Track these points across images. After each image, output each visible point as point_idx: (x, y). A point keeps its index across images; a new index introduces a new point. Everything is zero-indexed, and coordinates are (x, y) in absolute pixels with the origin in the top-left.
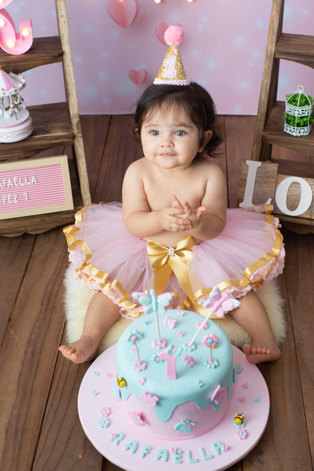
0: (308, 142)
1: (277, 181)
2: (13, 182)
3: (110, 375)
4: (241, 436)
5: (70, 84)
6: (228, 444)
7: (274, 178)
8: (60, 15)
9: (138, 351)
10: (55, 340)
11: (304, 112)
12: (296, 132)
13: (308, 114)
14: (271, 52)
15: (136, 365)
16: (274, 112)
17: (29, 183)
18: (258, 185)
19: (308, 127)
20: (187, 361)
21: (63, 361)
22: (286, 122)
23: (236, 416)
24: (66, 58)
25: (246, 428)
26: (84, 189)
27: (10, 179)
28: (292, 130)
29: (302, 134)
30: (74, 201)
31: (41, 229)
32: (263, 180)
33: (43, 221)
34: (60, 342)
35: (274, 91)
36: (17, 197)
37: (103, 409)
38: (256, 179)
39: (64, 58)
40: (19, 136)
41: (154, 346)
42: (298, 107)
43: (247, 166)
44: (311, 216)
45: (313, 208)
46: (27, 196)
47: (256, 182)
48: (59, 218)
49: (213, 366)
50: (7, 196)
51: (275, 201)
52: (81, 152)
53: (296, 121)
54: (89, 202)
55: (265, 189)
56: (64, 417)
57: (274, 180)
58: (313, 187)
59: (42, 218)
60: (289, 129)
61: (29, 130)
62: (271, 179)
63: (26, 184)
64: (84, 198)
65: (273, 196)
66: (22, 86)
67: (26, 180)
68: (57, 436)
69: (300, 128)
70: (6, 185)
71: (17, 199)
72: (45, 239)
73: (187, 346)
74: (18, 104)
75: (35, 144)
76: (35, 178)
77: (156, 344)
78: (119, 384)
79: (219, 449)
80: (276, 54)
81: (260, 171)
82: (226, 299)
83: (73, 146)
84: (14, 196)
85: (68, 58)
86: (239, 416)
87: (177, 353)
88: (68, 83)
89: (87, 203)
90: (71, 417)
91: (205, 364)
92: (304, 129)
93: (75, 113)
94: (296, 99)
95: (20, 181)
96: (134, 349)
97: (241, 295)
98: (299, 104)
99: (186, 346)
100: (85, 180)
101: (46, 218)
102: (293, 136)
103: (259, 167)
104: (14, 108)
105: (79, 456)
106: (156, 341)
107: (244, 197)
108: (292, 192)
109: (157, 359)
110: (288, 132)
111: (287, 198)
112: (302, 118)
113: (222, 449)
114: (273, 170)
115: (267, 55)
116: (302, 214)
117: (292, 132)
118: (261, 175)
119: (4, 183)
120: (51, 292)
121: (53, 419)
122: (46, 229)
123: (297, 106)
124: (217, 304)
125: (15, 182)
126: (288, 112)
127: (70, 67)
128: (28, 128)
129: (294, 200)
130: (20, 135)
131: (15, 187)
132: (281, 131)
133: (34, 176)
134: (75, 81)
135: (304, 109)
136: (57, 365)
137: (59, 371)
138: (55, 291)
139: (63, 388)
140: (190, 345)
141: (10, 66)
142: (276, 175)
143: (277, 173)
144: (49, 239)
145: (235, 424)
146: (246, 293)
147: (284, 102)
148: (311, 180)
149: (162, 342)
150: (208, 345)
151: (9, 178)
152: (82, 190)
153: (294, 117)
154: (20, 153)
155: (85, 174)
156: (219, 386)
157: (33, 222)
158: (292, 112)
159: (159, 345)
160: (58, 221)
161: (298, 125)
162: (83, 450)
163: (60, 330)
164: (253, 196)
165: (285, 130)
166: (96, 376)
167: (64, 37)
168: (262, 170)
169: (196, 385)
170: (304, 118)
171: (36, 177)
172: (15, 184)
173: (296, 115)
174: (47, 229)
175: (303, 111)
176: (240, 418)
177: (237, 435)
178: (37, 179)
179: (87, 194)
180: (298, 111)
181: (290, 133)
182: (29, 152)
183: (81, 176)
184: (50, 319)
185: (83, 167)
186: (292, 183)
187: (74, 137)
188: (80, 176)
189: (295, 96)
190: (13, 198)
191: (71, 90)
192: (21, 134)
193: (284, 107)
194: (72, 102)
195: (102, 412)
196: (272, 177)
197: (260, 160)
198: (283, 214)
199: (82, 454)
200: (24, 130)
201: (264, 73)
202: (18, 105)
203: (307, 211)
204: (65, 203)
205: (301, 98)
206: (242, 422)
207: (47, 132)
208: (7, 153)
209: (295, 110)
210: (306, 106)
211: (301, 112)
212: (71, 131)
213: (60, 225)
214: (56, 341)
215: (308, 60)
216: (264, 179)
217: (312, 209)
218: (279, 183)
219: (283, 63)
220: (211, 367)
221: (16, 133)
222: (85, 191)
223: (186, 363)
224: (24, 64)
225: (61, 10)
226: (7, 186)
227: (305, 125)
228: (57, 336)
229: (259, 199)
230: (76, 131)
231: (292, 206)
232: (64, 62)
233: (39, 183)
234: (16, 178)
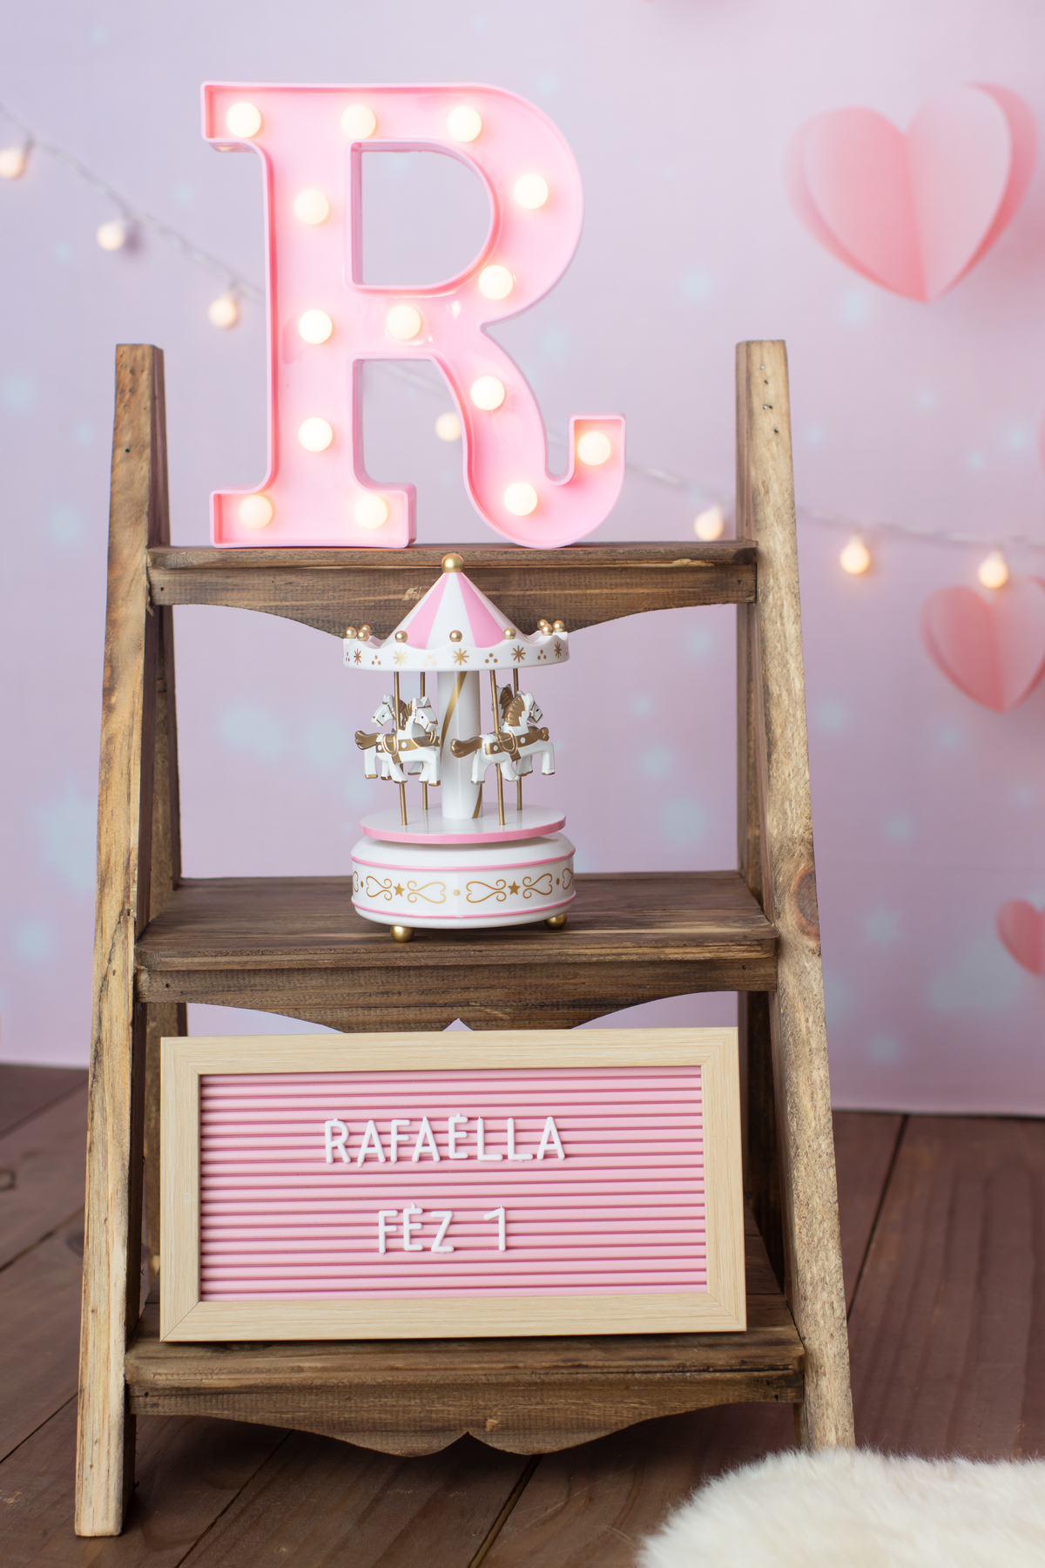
2: (441, 1138)
5: (780, 696)
8: (757, 403)
24: (772, 582)
26: (811, 1225)
27: (430, 1120)
31: (554, 1428)
33: (574, 1364)
36: (452, 1223)
39: (761, 580)
40: (501, 896)
46: (501, 1228)
50: (400, 1211)
52: (808, 1028)
54: (834, 1297)
59: (571, 1354)
61: (554, 883)
63: (505, 1157)
64: (809, 1276)
67: (510, 1137)
70: (404, 1152)
71: (446, 1236)
72: (569, 1495)
74: (519, 737)
75: (579, 955)
76: (559, 1130)
84: (433, 1215)
85: (778, 581)
89: (818, 1306)
93: (795, 835)
95: (479, 1138)
100: (820, 1176)
101: (594, 1357)
104: (499, 751)
122: (581, 1427)
125: (451, 1138)
127: (785, 620)
128: (555, 872)
130: (507, 890)
131: (446, 1165)
133: (555, 1117)
134: (806, 691)
144: (591, 1499)
151: (424, 1114)
152: (797, 1229)
154: (495, 1006)
155: (820, 1145)
157: (517, 1367)
160: (658, 1375)
167: (767, 492)
171: (563, 1123)
172: (450, 1150)
174: (593, 1429)
178: (567, 1136)
179: (822, 1255)
182: (542, 1006)
183: (797, 1155)
187: (777, 946)
190: (429, 1230)
191: (784, 728)
192: (514, 889)
194: (784, 783)
200: (535, 873)
204: (707, 1283)
208: (430, 999)
212: (767, 921)
213: (662, 1414)
221: (491, 878)
222: (813, 1236)
224: (566, 595)
225: (766, 382)
226: (408, 1159)
230: (789, 919)
232: (761, 597)
233: (573, 1162)
234: (457, 1117)
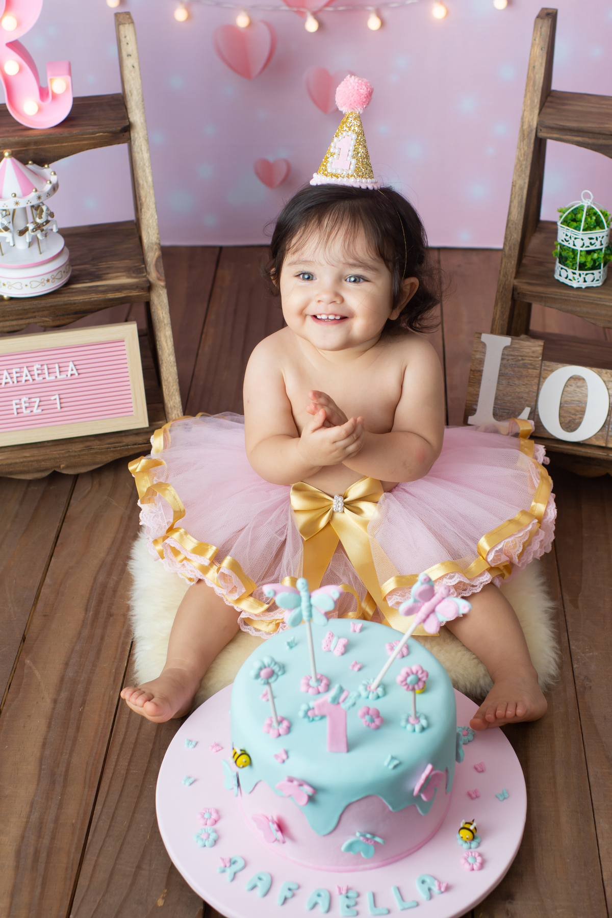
0: (600, 298)
1: (540, 374)
2: (32, 373)
3: (217, 745)
4: (471, 865)
5: (143, 185)
6: (447, 879)
7: (535, 368)
8: (124, 54)
9: (273, 697)
10: (112, 679)
11: (593, 241)
12: (577, 281)
13: (602, 245)
14: (530, 126)
15: (270, 725)
16: (535, 242)
17: (63, 376)
18: (504, 382)
19: (602, 270)
20: (367, 718)
21: (127, 719)
22: (558, 260)
23: (462, 825)
24: (136, 135)
25: (480, 849)
26: (169, 388)
27: (27, 367)
28: (571, 276)
29: (589, 284)
30: (148, 410)
31: (84, 465)
32: (514, 371)
33: (89, 448)
34: (121, 681)
35: (535, 201)
36: (40, 401)
37: (204, 812)
38: (500, 370)
39: (132, 135)
40: (44, 284)
41: (303, 688)
42: (581, 232)
43: (484, 345)
44: (607, 441)
45: (611, 426)
46: (58, 401)
47: (501, 375)
48: (120, 442)
49: (418, 728)
50: (20, 400)
51: (538, 412)
52: (163, 316)
53: (579, 259)
54: (179, 412)
55: (518, 390)
56: (129, 827)
57: (536, 372)
58: (611, 385)
59: (88, 444)
60: (564, 273)
61: (63, 273)
62: (530, 371)
63: (56, 377)
64: (169, 406)
65: (533, 404)
66: (50, 190)
67: (57, 370)
68: (115, 864)
69: (585, 272)
70: (19, 379)
71: (39, 406)
72: (92, 483)
73: (368, 688)
74: (43, 223)
75: (75, 300)
76: (75, 365)
77: (308, 685)
78: (236, 762)
79: (430, 890)
80: (539, 131)
81: (507, 355)
82: (443, 598)
83: (148, 306)
84: (33, 400)
85: (139, 135)
86: (467, 826)
87: (349, 702)
88: (139, 184)
89: (173, 415)
90: (142, 826)
91: (403, 723)
92: (593, 274)
93: (153, 241)
94: (579, 216)
95: (46, 371)
96: (265, 695)
97: (471, 592)
98: (584, 226)
99: (366, 689)
100: (171, 370)
101: (96, 444)
102: (572, 287)
103: (506, 348)
104: (36, 230)
105: (158, 901)
106: (308, 679)
107: (477, 405)
108: (570, 395)
109: (310, 713)
110: (562, 279)
111: (561, 407)
112: (589, 252)
113: (435, 889)
114: (533, 352)
115: (522, 131)
116: (590, 438)
117: (570, 280)
118: (510, 362)
119: (15, 375)
120: (104, 586)
121: (108, 830)
122: (94, 464)
123: (579, 230)
124: (426, 607)
125: (36, 372)
126: (562, 241)
127: (143, 152)
128: (63, 269)
129: (573, 412)
130: (46, 282)
131: (35, 382)
132: (548, 277)
133: (73, 361)
134: (153, 181)
135: (594, 236)
136: (115, 727)
137: (119, 739)
138: (111, 584)
139: (128, 770)
140: (373, 687)
141: (27, 150)
142: (540, 362)
143: (540, 358)
144: (100, 485)
145: (460, 842)
146: (481, 587)
147: (555, 223)
148: (606, 373)
149: (319, 680)
150: (408, 687)
151: (25, 365)
152: (164, 390)
153: (574, 251)
154: (46, 317)
155: (170, 359)
156: (429, 767)
157: (69, 452)
158: (571, 242)
159: (313, 688)
160: (119, 448)
161: (582, 267)
162: (166, 891)
163: (121, 659)
164: (495, 404)
165: (557, 277)
166: (191, 747)
167: (132, 95)
168: (512, 353)
169: (386, 763)
170: (592, 253)
171: (76, 363)
172: (36, 377)
173: (578, 248)
174: (97, 463)
175: (591, 239)
176: (469, 830)
177: (463, 861)
178: (78, 367)
179: (174, 398)
180: (582, 240)
181: (567, 282)
182: (63, 315)
183: (162, 363)
184: (102, 638)
185: (167, 345)
186: (571, 378)
187: (149, 287)
188: (160, 362)
189: (577, 211)
190: (32, 405)
191: (146, 198)
192: (48, 281)
193: (555, 232)
194: (147, 221)
195: (203, 817)
196: (532, 367)
197: (508, 334)
198: (553, 438)
199: (163, 898)
200: (55, 273)
201: (516, 166)
202: (42, 225)
203: (598, 432)
204: (132, 415)
205: (588, 214)
206: (474, 838)
207: (99, 278)
208: (21, 317)
209: (575, 238)
210: (598, 230)
211: (587, 242)
212: (145, 276)
213: (122, 456)
214: (114, 680)
215: (602, 142)
216: (516, 369)
217: (608, 428)
218: (545, 378)
219: (553, 148)
220: (414, 730)
221: (39, 279)
222: (170, 391)
223: (366, 721)
224: (54, 147)
225: (127, 44)
226: (21, 381)
227: (594, 267)
228: (116, 670)
229: (507, 409)
230: (153, 275)
231: (569, 422)
232: (132, 143)
233: (81, 376)
234: (37, 366)
